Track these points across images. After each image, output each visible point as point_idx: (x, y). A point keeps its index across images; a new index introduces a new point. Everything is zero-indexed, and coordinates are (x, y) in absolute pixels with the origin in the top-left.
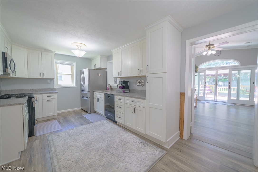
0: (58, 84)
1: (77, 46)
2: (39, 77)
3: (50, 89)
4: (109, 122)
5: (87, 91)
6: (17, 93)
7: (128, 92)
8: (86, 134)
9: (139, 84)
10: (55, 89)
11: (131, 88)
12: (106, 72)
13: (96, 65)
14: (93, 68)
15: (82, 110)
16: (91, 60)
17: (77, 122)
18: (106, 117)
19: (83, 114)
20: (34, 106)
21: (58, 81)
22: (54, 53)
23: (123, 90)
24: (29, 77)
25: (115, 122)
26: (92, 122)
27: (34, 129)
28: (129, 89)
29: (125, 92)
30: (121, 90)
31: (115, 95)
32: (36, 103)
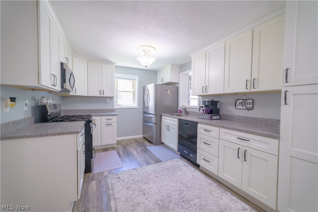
0: (118, 104)
1: (144, 51)
2: (98, 95)
3: (109, 109)
4: (186, 164)
5: (153, 114)
6: (76, 115)
7: (217, 118)
8: (157, 184)
9: (240, 107)
10: (114, 110)
11: (222, 112)
12: (178, 89)
13: (164, 79)
14: (159, 82)
15: (145, 138)
16: (157, 73)
17: (141, 158)
18: (179, 153)
19: (147, 145)
20: (91, 134)
21: (118, 100)
22: (115, 65)
23: (210, 115)
24: (89, 95)
25: (197, 166)
26: (161, 161)
27: (91, 163)
28: (219, 113)
29: (213, 118)
30: (207, 115)
31: (198, 123)
32: (94, 129)
